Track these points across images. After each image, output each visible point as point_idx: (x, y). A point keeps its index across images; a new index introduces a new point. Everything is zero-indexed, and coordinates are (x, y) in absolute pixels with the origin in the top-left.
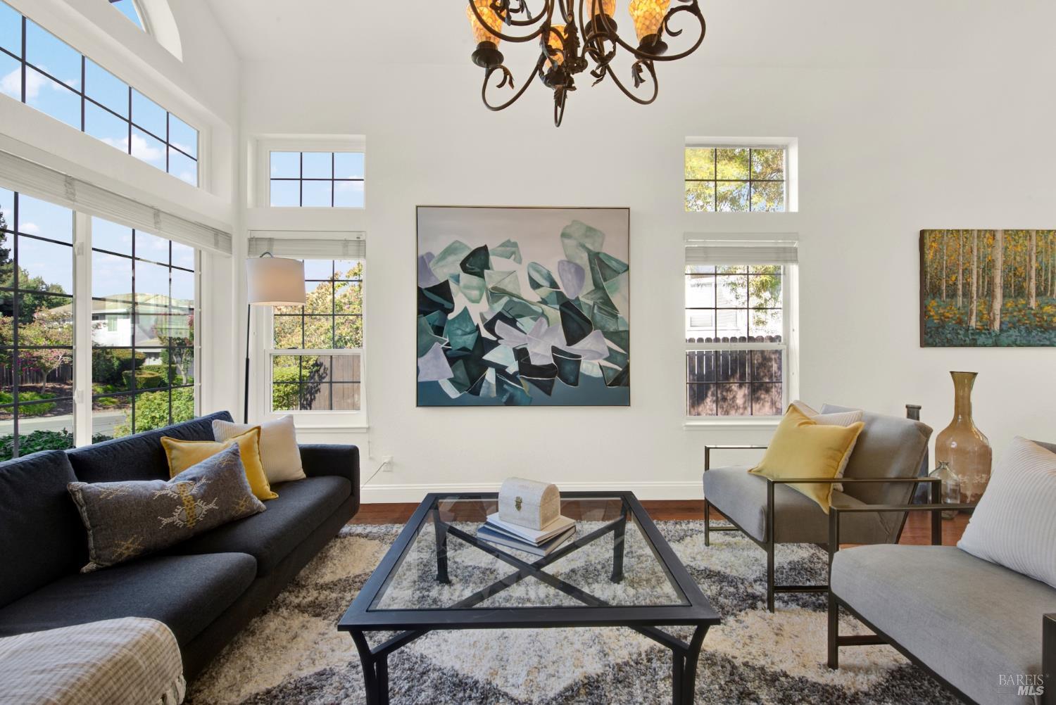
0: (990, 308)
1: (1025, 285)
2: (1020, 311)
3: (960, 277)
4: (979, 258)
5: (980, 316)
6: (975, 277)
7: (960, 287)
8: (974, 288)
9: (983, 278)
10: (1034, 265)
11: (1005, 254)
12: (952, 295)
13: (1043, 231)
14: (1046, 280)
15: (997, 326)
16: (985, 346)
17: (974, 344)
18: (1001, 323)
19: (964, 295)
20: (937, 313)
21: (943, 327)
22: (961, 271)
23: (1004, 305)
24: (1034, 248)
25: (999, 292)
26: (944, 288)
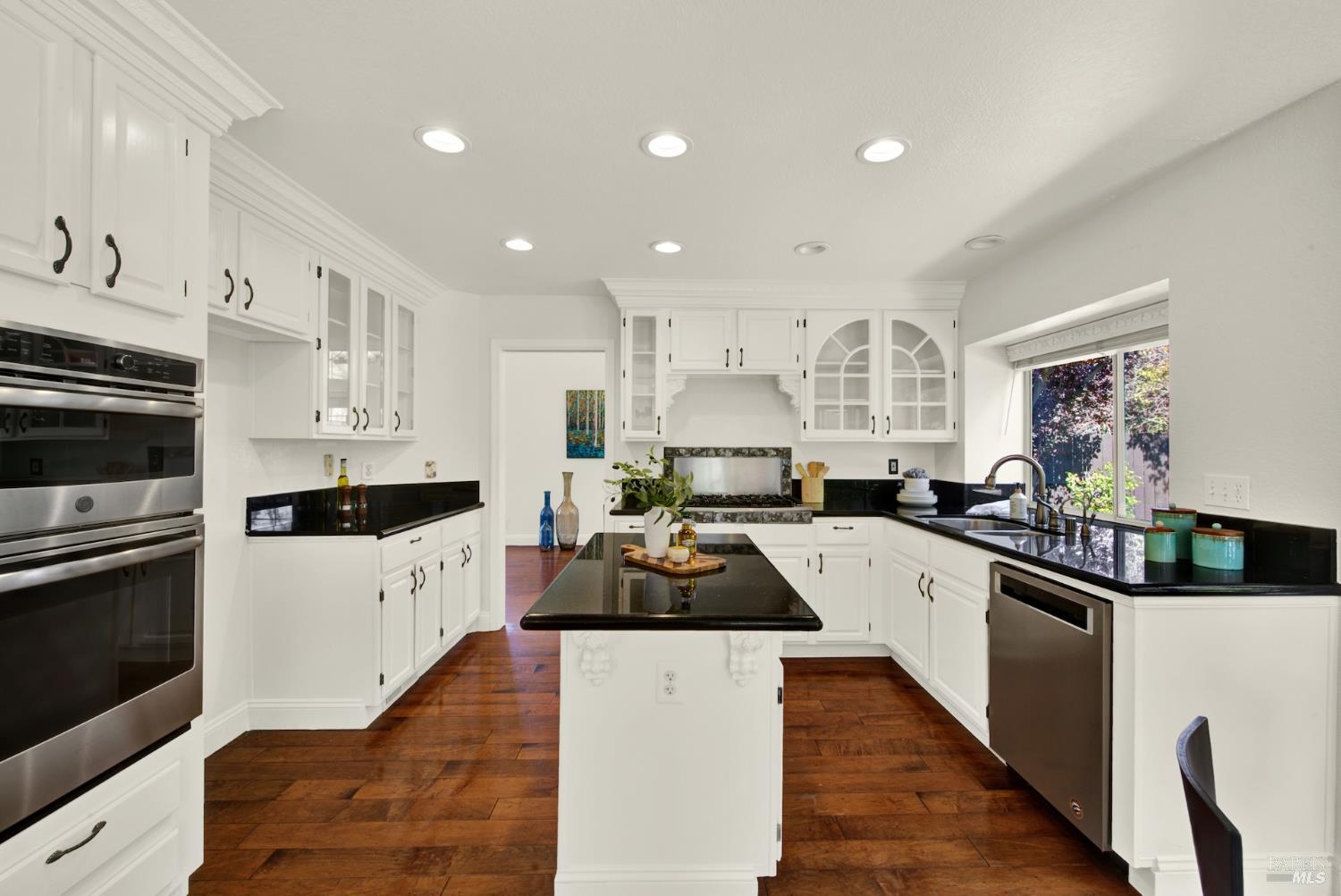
3: (588, 418)
4: (597, 406)
7: (588, 423)
8: (596, 425)
12: (583, 428)
19: (590, 428)
20: (576, 439)
21: (580, 447)
26: (578, 424)
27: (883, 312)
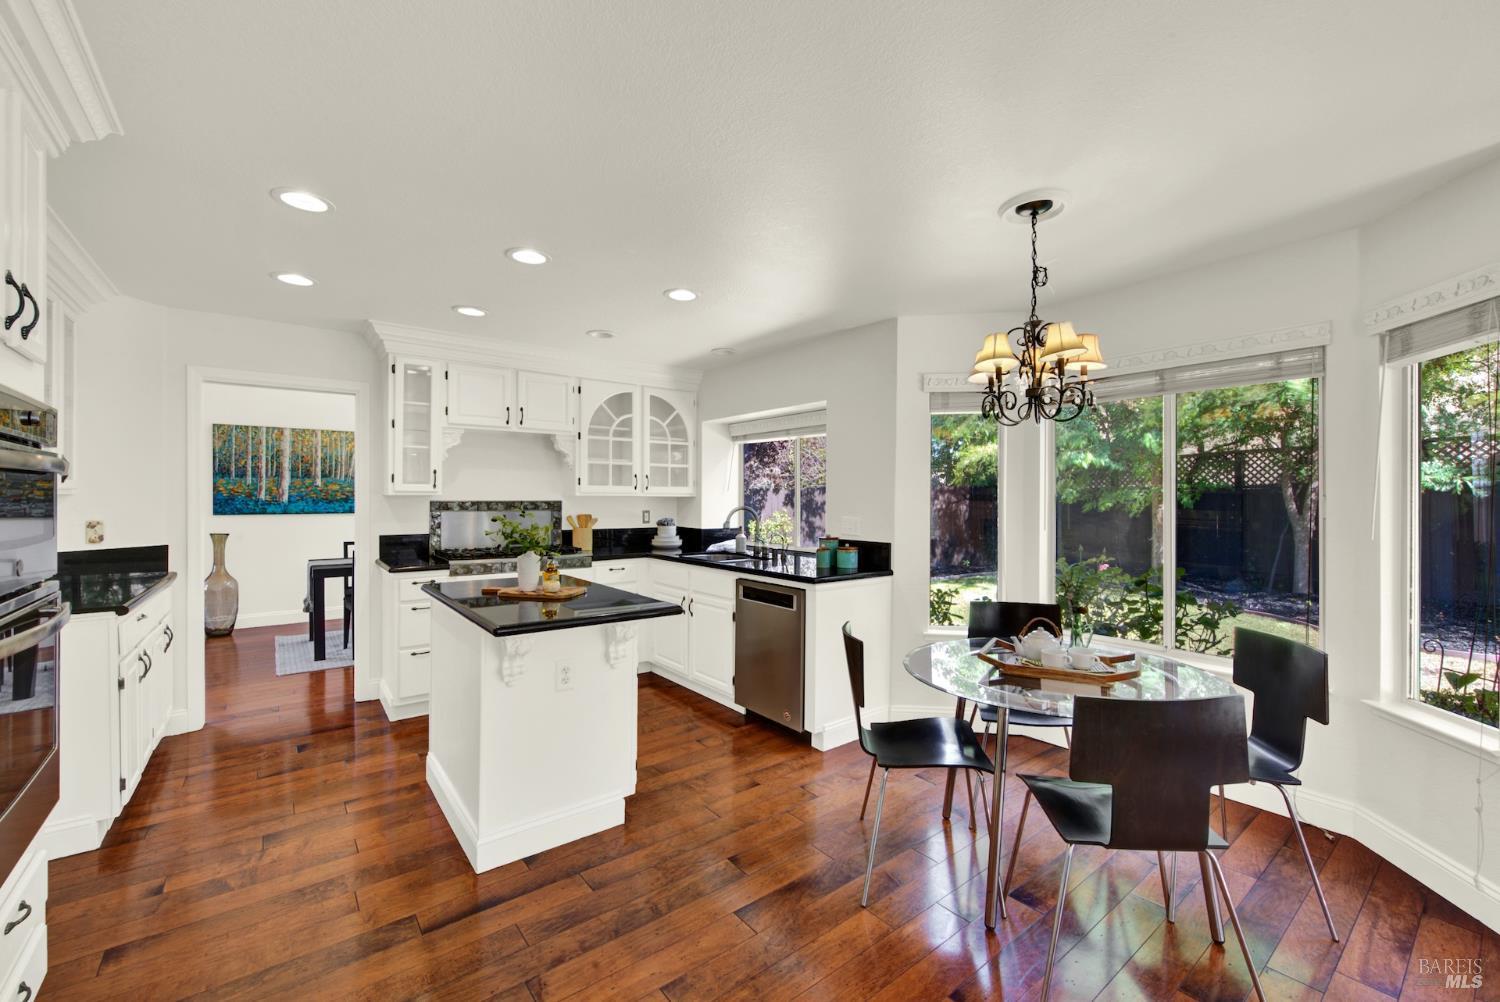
0: (279, 485)
1: (311, 469)
2: (307, 487)
3: (250, 462)
4: (267, 448)
5: (269, 491)
6: (264, 462)
7: (250, 469)
9: (272, 463)
10: (320, 454)
11: (293, 447)
13: (327, 432)
14: (331, 466)
16: (274, 513)
17: (264, 512)
18: (290, 497)
19: (253, 475)
20: (226, 489)
21: (233, 500)
22: (250, 457)
23: (292, 483)
24: (320, 444)
25: (287, 475)
26: (233, 469)
27: (643, 387)
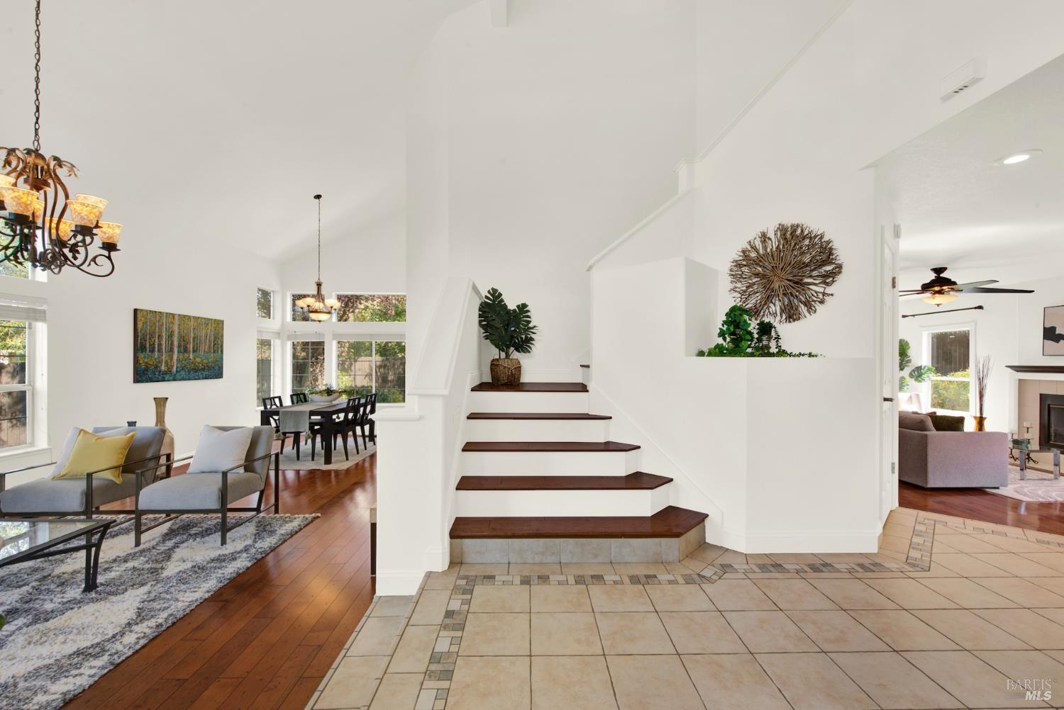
0: (172, 359)
1: (188, 346)
2: (185, 360)
3: (157, 340)
4: (166, 329)
5: (166, 363)
6: (164, 340)
7: (157, 346)
8: (164, 347)
9: (168, 341)
10: (192, 335)
11: (179, 328)
12: (152, 351)
13: (196, 317)
14: (197, 344)
15: (174, 369)
16: (169, 381)
17: (163, 380)
18: (177, 367)
19: (159, 351)
20: (144, 362)
21: (147, 371)
22: (157, 336)
23: (178, 357)
24: (192, 327)
25: (176, 350)
26: (148, 346)
